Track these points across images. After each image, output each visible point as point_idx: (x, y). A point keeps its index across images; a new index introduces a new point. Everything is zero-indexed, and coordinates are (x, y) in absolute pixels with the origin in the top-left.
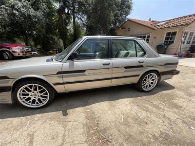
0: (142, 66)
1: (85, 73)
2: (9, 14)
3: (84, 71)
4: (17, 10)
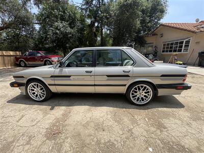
0: (128, 76)
1: (71, 78)
2: (54, 34)
3: (70, 76)
4: (59, 30)
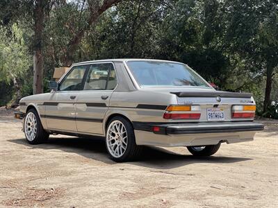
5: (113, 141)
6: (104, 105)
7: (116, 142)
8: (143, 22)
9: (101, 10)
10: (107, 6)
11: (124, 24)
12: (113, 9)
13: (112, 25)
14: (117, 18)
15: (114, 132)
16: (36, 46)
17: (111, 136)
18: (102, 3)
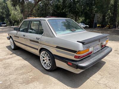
5: (44, 60)
6: (38, 42)
7: (45, 61)
8: (47, 5)
9: (38, 2)
10: (39, 1)
11: (43, 6)
12: (40, 2)
13: (40, 6)
14: (41, 5)
15: (44, 56)
16: (22, 12)
17: (42, 58)
18: (37, 1)
